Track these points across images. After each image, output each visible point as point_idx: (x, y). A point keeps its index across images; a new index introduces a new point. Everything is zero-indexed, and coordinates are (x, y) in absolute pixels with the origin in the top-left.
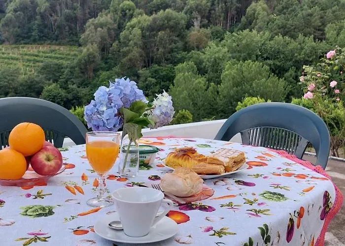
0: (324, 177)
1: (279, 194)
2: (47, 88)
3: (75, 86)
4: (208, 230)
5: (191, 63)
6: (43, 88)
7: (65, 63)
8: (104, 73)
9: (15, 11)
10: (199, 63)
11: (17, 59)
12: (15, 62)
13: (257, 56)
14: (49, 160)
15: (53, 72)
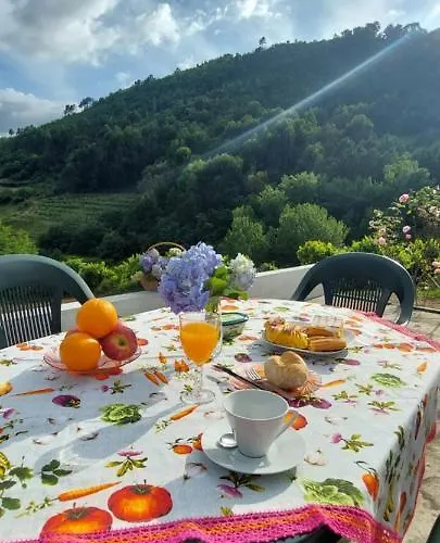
0: (430, 346)
1: (393, 377)
2: (107, 235)
3: (134, 234)
4: (338, 439)
5: (249, 207)
6: (103, 236)
7: (123, 210)
8: (162, 219)
9: (75, 160)
10: (256, 207)
11: (78, 208)
12: (76, 211)
13: (315, 199)
14: (122, 344)
15: (113, 220)
